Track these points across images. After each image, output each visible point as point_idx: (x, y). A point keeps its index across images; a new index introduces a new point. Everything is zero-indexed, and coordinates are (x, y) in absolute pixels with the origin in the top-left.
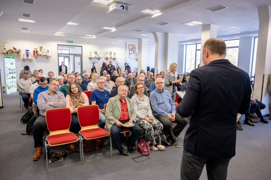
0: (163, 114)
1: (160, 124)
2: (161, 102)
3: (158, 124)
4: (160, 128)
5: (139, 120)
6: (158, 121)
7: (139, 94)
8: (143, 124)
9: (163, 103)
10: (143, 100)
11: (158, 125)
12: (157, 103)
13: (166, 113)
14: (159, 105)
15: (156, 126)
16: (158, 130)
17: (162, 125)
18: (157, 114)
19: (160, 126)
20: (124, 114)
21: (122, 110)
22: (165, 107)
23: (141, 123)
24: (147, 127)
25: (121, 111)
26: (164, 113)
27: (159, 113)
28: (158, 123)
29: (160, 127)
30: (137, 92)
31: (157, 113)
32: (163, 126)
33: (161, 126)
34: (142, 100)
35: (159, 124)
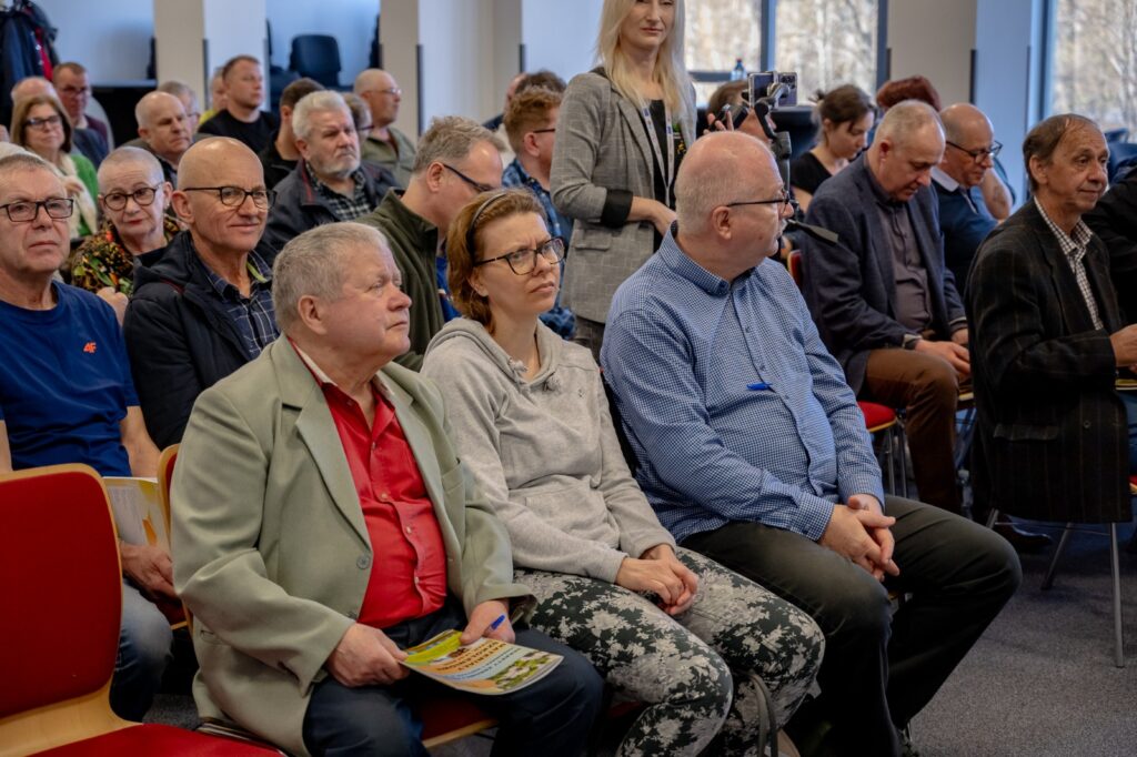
0: (784, 515)
1: (793, 619)
2: (737, 388)
3: (767, 627)
4: (798, 663)
5: (577, 602)
6: (756, 593)
7: (500, 317)
8: (626, 637)
9: (762, 391)
10: (545, 387)
11: (777, 634)
12: (697, 401)
13: (808, 501)
14: (725, 422)
15: (752, 644)
16: (784, 682)
17: (810, 628)
18: (714, 514)
19: (801, 639)
20: (401, 550)
21: (366, 512)
22: (788, 442)
23: (601, 622)
24: (684, 666)
25: (359, 521)
26: (790, 500)
27: (733, 511)
28: (767, 607)
29: (801, 648)
30: (485, 300)
31: (716, 505)
32: (820, 639)
33: (807, 642)
34: (534, 389)
35: (785, 622)
